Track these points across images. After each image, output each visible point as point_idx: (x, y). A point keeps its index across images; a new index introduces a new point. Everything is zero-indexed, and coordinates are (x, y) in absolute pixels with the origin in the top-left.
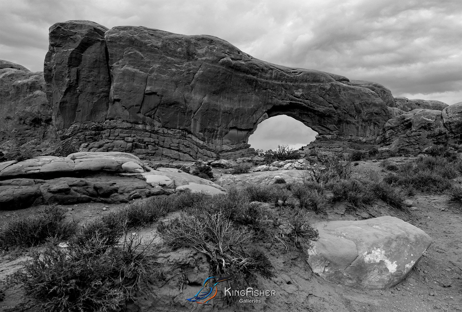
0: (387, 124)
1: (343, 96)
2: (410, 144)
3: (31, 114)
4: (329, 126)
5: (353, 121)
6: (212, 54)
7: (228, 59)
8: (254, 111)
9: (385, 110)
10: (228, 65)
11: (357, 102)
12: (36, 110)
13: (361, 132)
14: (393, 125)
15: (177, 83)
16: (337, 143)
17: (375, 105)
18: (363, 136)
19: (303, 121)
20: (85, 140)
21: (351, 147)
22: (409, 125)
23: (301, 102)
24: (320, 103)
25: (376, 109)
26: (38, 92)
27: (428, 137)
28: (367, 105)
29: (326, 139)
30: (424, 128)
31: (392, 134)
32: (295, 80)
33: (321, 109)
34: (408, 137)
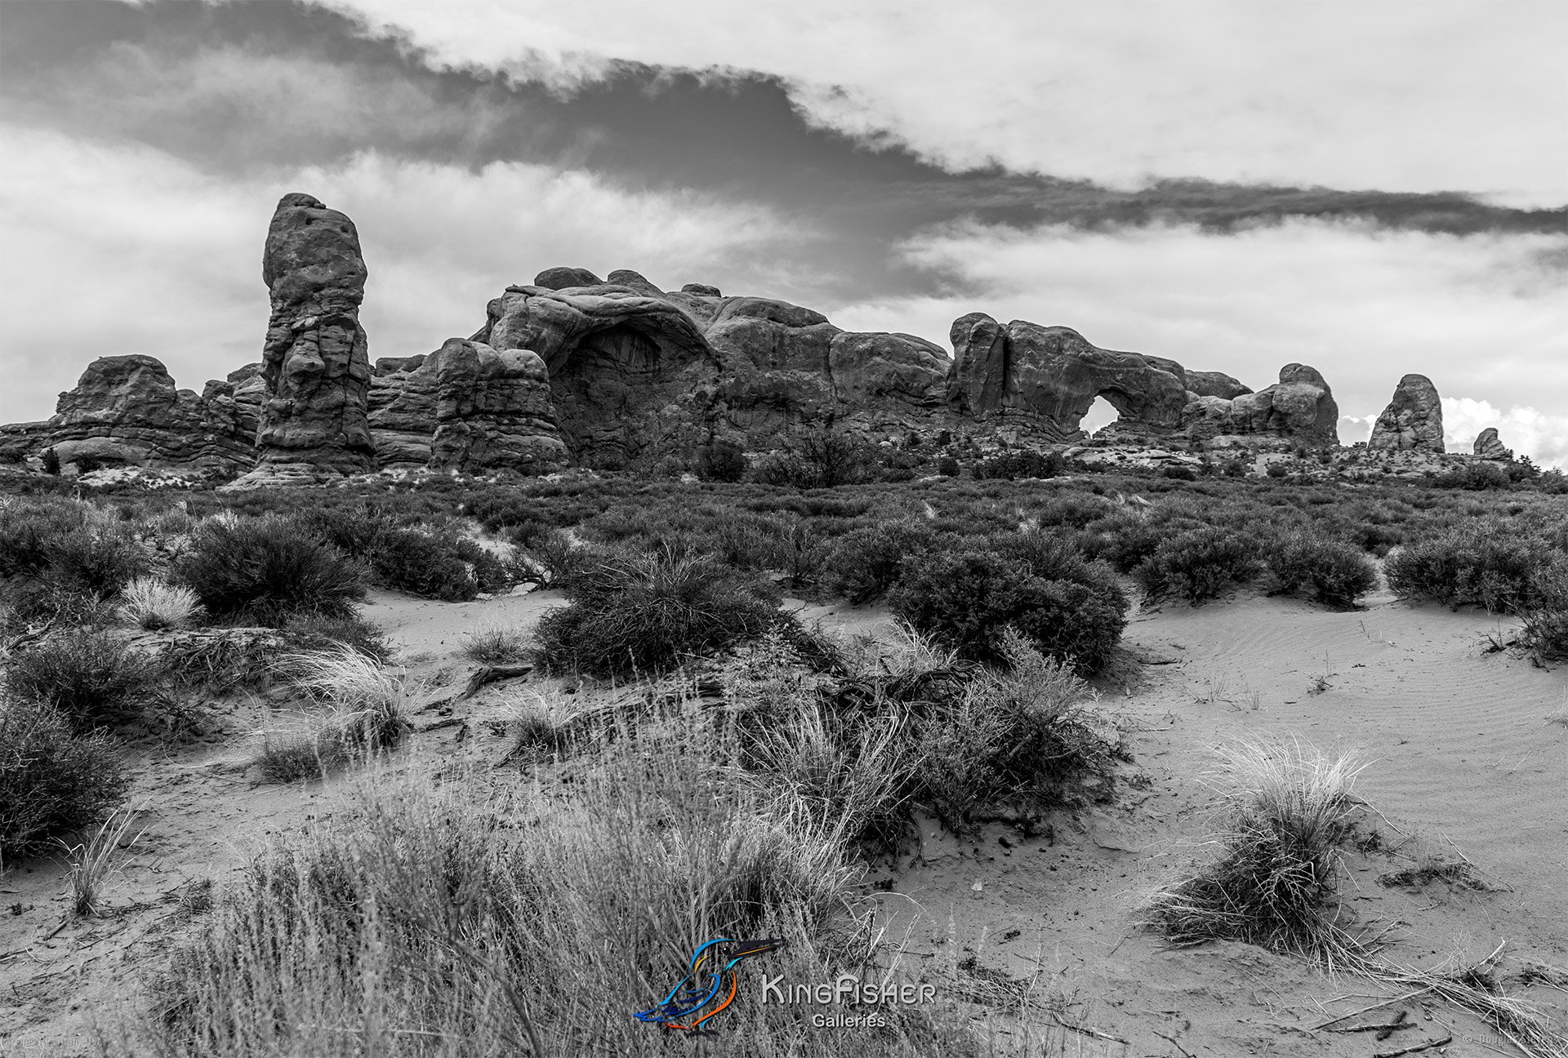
0: (1184, 410)
1: (1153, 381)
2: (1203, 432)
3: (876, 384)
4: (1135, 409)
5: (1157, 405)
6: (1074, 349)
7: (1083, 353)
8: (1089, 396)
9: (1185, 396)
10: (1083, 357)
11: (1164, 387)
12: (881, 379)
13: (1162, 416)
14: (1189, 411)
15: (1052, 376)
16: (1140, 427)
17: (1178, 391)
18: (1164, 421)
19: (1112, 402)
20: (998, 425)
21: (1152, 431)
22: (1203, 414)
23: (1118, 386)
24: (1133, 387)
25: (1178, 396)
26: (878, 359)
27: (1219, 426)
28: (1170, 390)
29: (1130, 421)
30: (1216, 418)
31: (1187, 420)
32: (1118, 366)
33: (1133, 393)
34: (1201, 424)
